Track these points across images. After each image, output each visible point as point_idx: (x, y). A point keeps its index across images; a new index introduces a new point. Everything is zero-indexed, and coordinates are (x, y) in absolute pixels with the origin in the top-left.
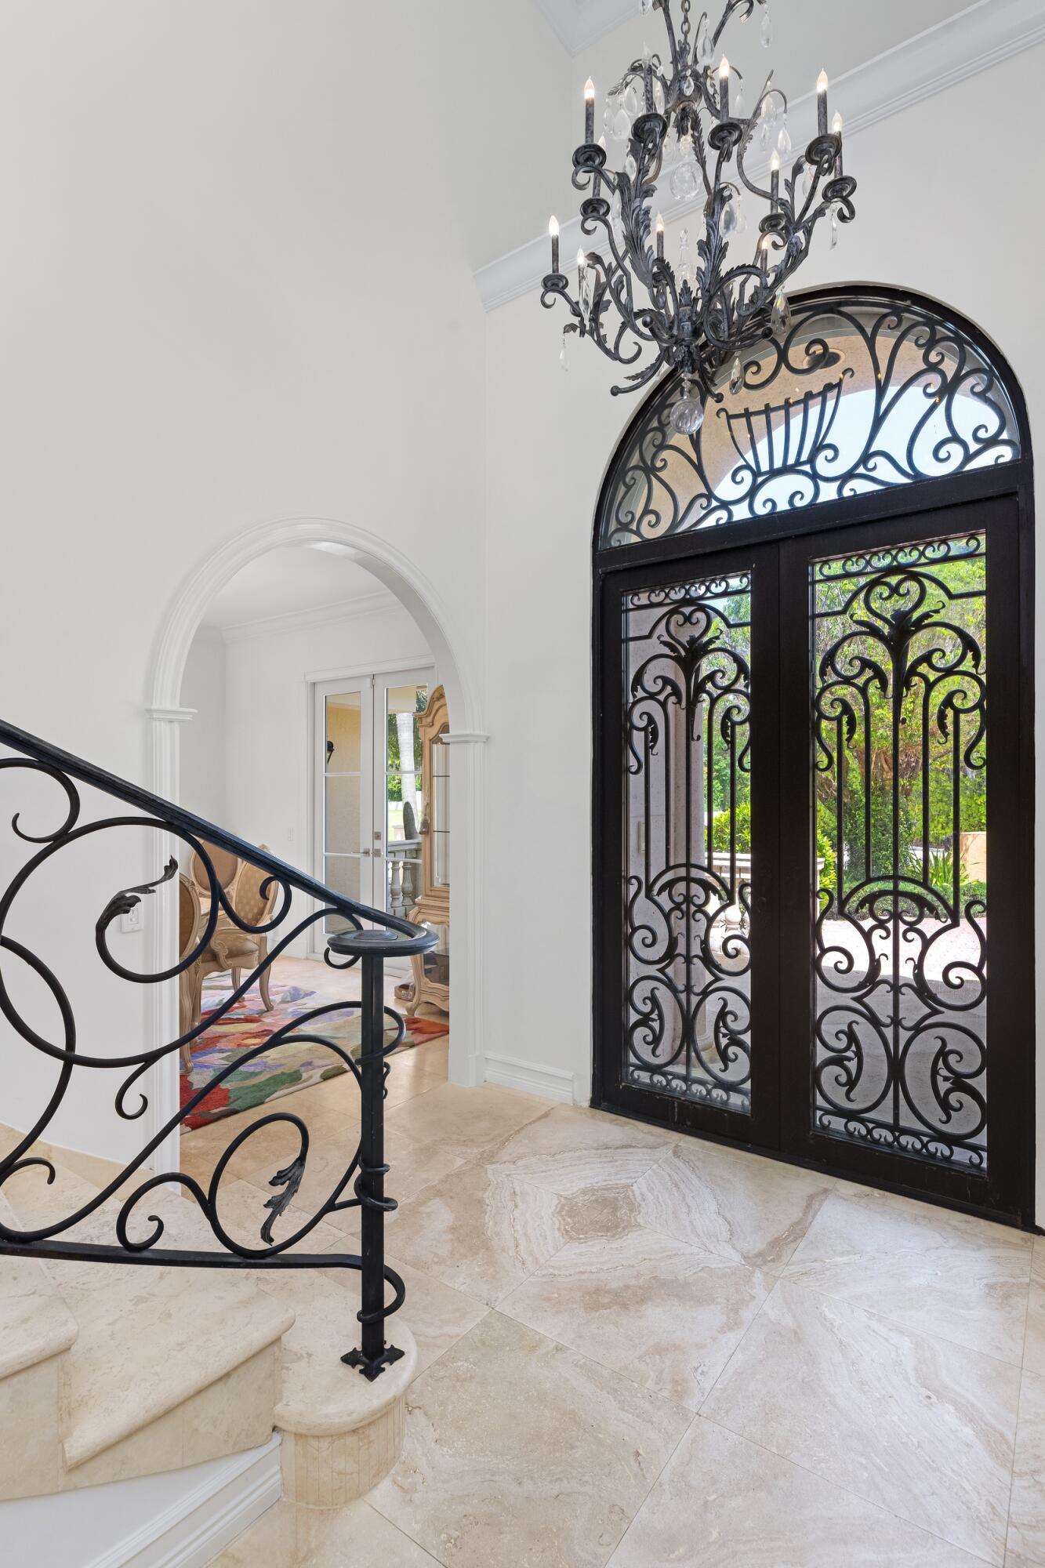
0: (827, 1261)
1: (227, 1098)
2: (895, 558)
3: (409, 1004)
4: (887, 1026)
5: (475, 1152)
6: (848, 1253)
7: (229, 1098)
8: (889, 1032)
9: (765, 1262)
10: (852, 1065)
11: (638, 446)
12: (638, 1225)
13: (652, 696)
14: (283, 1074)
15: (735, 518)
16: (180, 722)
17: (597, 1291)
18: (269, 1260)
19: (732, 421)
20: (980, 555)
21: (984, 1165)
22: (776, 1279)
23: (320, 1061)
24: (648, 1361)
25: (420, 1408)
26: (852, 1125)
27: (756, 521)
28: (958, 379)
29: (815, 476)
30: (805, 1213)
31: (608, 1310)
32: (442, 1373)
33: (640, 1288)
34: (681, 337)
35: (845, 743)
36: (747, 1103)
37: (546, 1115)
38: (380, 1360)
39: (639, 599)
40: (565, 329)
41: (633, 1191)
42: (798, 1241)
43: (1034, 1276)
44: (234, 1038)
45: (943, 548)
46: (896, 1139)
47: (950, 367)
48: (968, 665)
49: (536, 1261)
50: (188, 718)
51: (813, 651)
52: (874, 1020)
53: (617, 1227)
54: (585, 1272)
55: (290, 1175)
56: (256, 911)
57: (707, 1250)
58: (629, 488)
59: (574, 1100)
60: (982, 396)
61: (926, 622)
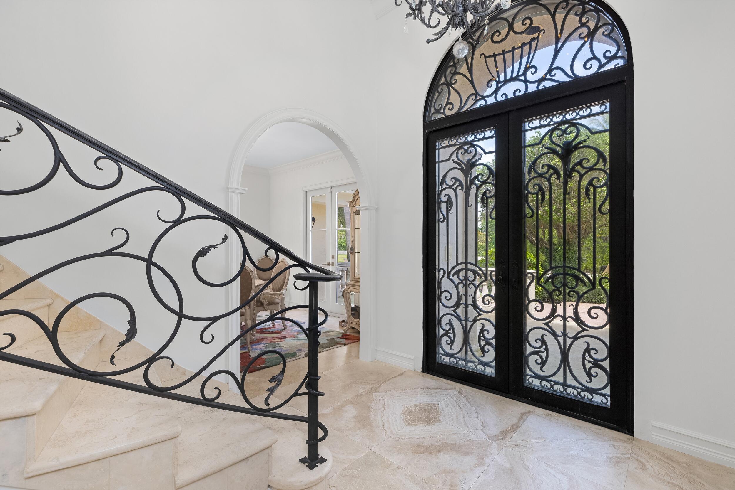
0: (528, 441)
1: (264, 362)
2: (564, 117)
3: (345, 328)
4: (560, 336)
5: (368, 387)
6: (539, 438)
7: (266, 361)
8: (561, 340)
9: (498, 439)
10: (544, 355)
11: (444, 75)
12: (439, 421)
13: (450, 187)
14: (289, 353)
15: (488, 103)
16: (241, 194)
17: (419, 446)
18: (268, 413)
19: (487, 59)
20: (607, 112)
21: (609, 403)
22: (503, 447)
23: (305, 349)
24: (439, 476)
25: (335, 487)
26: (544, 383)
27: (498, 104)
28: (596, 29)
29: (526, 81)
30: (519, 421)
31: (423, 454)
32: (346, 474)
33: (438, 446)
34: (458, 12)
35: (540, 204)
36: (494, 371)
37: (402, 374)
38: (316, 462)
39: (444, 143)
40: (406, 16)
41: (438, 407)
42: (515, 432)
43: (632, 455)
44: (269, 339)
45: (589, 110)
46: (565, 390)
47: (592, 25)
48: (600, 165)
49: (392, 432)
50: (244, 192)
51: (525, 162)
52: (554, 334)
53: (430, 421)
54: (414, 438)
55: (278, 378)
56: (280, 286)
57: (471, 433)
58: (440, 93)
59: (415, 369)
60: (608, 36)
61: (580, 146)
